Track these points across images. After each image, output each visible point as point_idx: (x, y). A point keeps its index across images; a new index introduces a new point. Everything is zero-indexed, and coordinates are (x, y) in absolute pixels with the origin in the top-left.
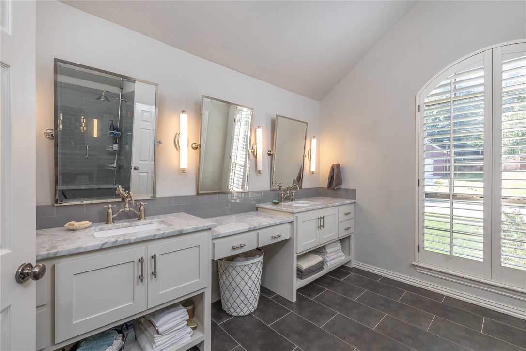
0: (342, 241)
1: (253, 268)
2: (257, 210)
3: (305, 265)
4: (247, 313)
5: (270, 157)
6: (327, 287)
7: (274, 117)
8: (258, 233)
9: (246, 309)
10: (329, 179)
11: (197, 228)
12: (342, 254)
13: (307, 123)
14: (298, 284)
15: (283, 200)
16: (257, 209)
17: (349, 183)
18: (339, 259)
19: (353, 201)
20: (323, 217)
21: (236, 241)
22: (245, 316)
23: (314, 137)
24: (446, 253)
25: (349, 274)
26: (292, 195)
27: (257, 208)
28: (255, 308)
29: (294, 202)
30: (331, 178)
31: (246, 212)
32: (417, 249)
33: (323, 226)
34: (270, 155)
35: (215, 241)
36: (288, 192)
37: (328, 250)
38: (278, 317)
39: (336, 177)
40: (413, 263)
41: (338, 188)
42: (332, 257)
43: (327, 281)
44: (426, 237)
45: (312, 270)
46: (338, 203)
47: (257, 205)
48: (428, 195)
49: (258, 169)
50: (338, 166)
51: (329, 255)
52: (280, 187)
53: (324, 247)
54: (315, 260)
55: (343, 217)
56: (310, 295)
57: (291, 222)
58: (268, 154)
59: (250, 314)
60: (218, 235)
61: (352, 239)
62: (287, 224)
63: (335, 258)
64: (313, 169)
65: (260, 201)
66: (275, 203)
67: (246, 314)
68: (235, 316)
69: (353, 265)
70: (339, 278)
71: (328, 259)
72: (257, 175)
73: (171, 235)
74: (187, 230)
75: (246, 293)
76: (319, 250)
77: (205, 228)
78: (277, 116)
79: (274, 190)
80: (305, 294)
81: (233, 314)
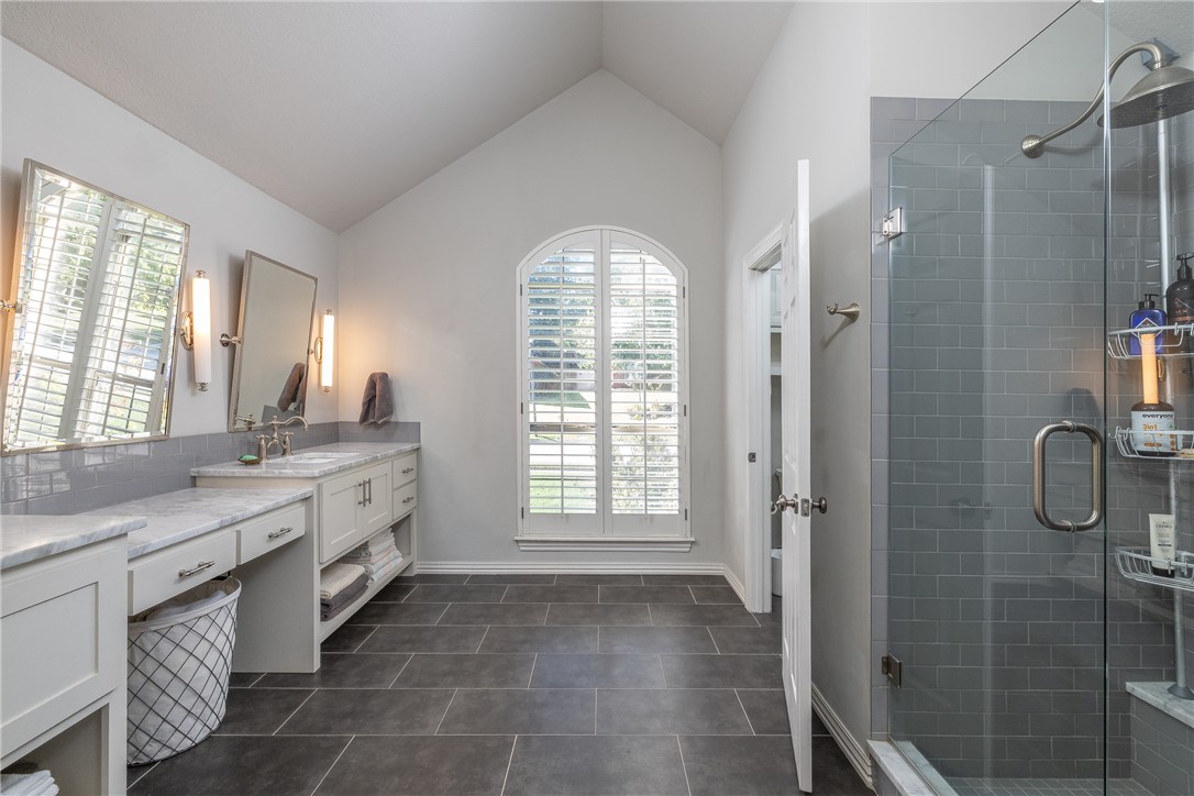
0: (395, 528)
1: (219, 621)
2: (194, 485)
3: (334, 587)
4: (202, 736)
5: (226, 349)
6: (377, 622)
7: (242, 255)
8: (239, 533)
9: (199, 726)
10: (364, 404)
11: (92, 535)
12: (398, 553)
13: (316, 280)
14: (322, 630)
15: (264, 452)
16: (194, 481)
17: (405, 412)
18: (393, 564)
19: (415, 445)
20: (369, 482)
21: (187, 558)
22: (196, 745)
23: (329, 312)
24: (554, 511)
25: (412, 587)
26: (285, 442)
27: (194, 478)
28: (221, 719)
29: (290, 458)
30: (370, 402)
31: (162, 492)
32: (520, 514)
33: (370, 500)
34: (225, 344)
35: (136, 566)
36: (275, 435)
37: (373, 549)
38: (289, 710)
39: (379, 399)
40: (516, 538)
41: (386, 423)
42: (381, 563)
43: (375, 611)
44: (533, 493)
45: (347, 596)
46: (392, 452)
47: (194, 471)
48: (535, 427)
49: (199, 379)
50: (384, 376)
51: (374, 559)
52: (250, 423)
53: (364, 547)
54: (352, 573)
55: (401, 479)
56: (347, 648)
57: (306, 499)
58: (221, 341)
59: (208, 738)
60: (145, 548)
61: (414, 520)
62: (299, 505)
63: (385, 565)
64: (327, 381)
65: (200, 462)
66: (248, 463)
67: (197, 742)
68: (163, 760)
69: (416, 571)
70: (395, 599)
71: (374, 568)
72: (194, 394)
73: (14, 563)
74: (65, 543)
75: (197, 686)
76: (356, 555)
77: (116, 534)
78: (251, 254)
79: (236, 431)
80: (337, 649)
81: (156, 758)
